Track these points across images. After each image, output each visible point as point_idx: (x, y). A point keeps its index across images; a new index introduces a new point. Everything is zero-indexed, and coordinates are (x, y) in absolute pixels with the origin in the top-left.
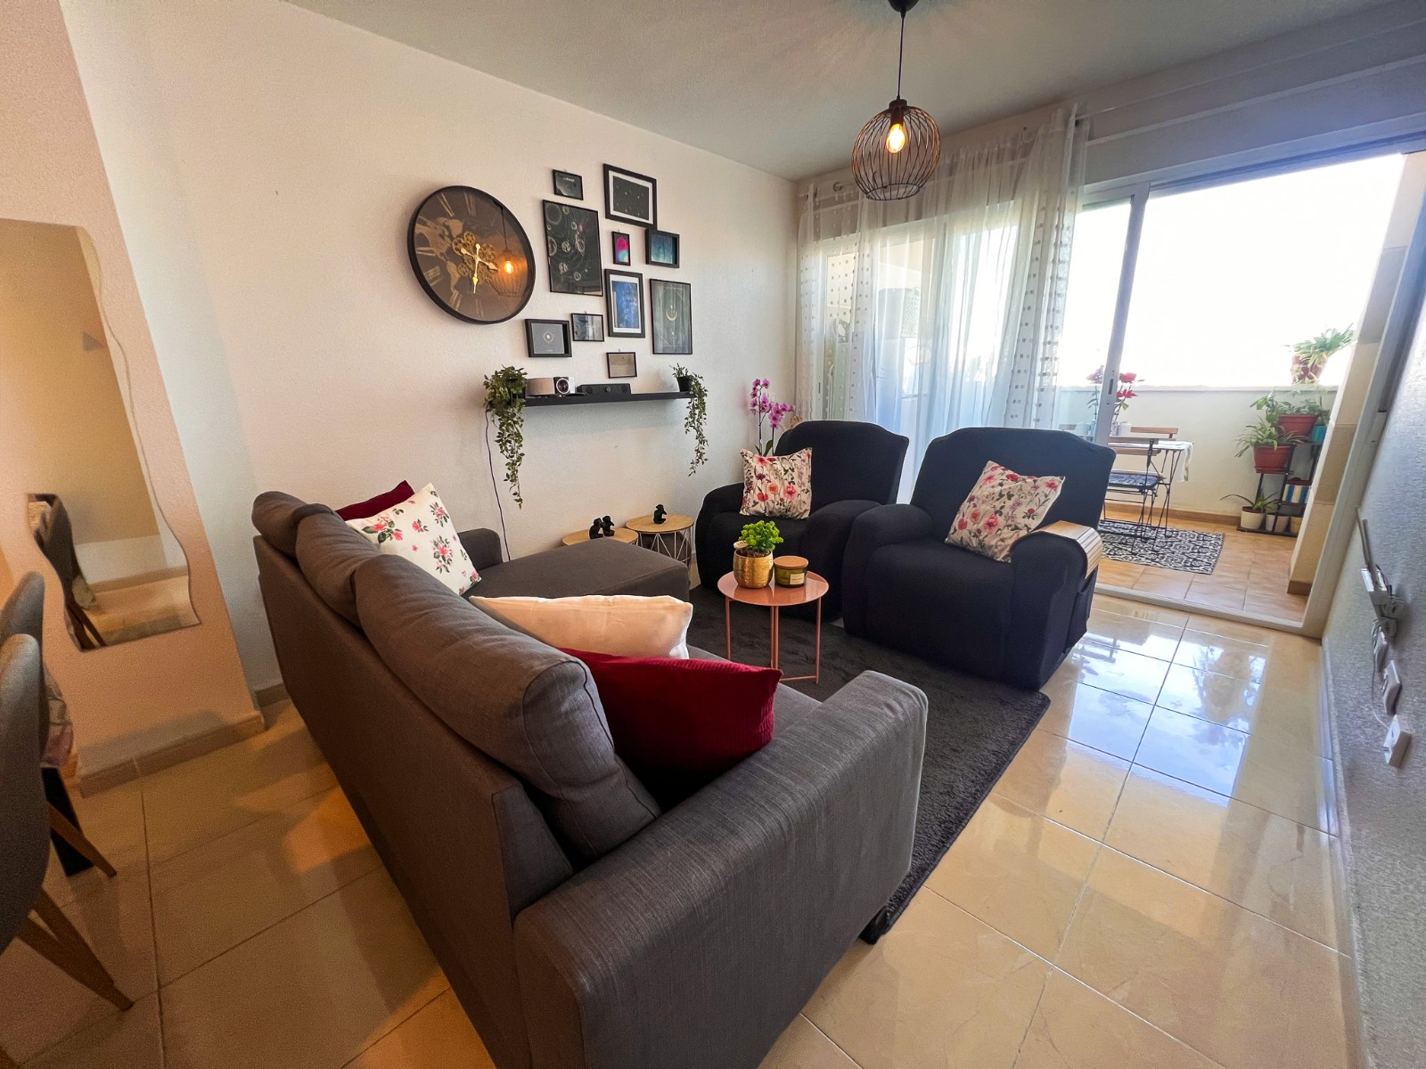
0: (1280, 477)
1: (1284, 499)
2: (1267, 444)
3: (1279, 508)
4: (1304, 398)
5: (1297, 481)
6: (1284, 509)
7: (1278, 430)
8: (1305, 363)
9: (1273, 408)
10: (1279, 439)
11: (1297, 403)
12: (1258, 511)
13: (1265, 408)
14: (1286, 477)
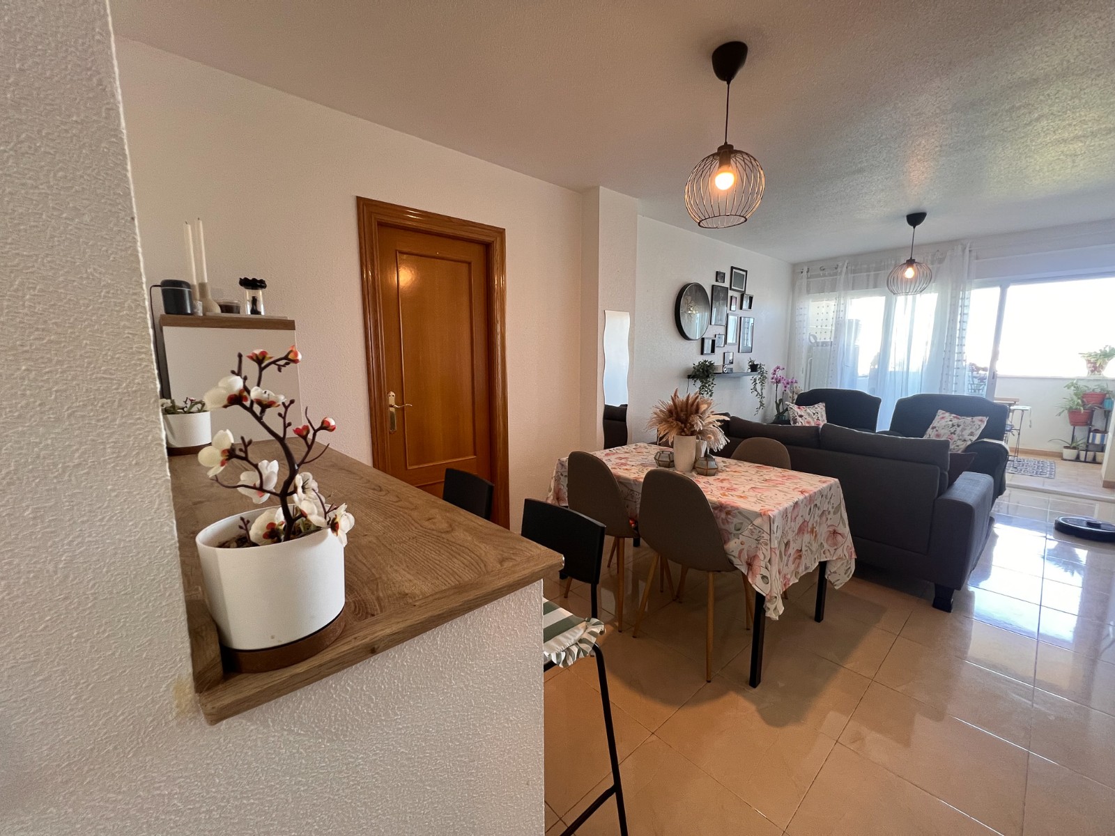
0: (1086, 428)
1: (1090, 441)
2: (1076, 409)
3: (1087, 446)
4: (1096, 383)
5: (1097, 431)
6: (1091, 447)
7: (1083, 402)
8: (1095, 363)
9: (1077, 388)
10: (1084, 405)
11: (1092, 386)
12: (1074, 448)
13: (1073, 388)
14: (1090, 429)
